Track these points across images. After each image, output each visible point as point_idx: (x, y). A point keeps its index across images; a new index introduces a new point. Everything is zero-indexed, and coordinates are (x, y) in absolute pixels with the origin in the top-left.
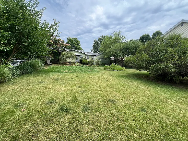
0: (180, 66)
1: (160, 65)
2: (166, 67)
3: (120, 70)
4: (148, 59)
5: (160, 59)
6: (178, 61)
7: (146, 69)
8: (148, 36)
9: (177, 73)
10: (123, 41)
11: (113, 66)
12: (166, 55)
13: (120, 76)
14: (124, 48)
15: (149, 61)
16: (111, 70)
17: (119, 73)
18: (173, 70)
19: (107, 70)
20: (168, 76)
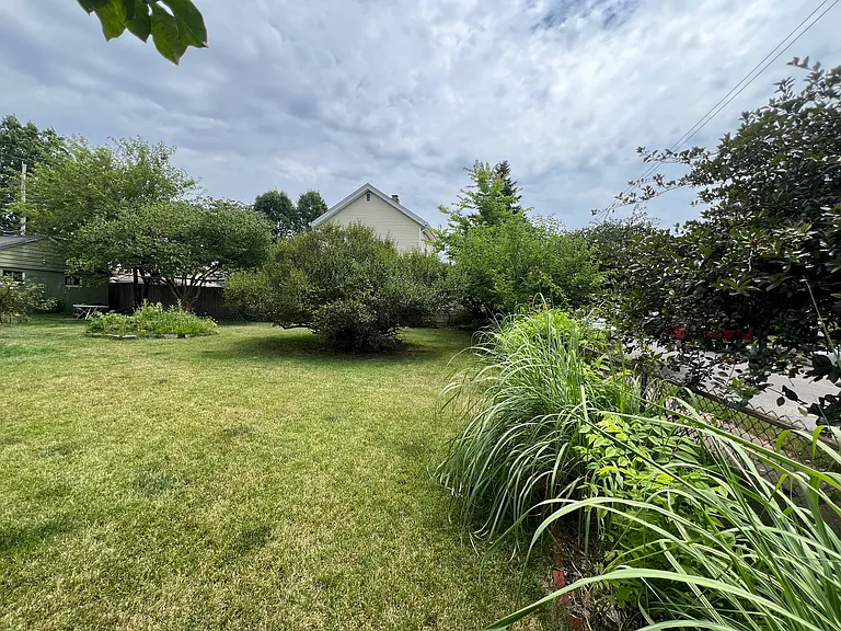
0: (377, 307)
1: (341, 306)
2: (354, 311)
3: (194, 334)
4: (310, 289)
5: (338, 290)
6: (372, 294)
7: (302, 318)
8: (284, 198)
9: (373, 324)
10: (188, 196)
11: (150, 317)
12: (349, 280)
13: (207, 354)
14: (202, 233)
15: (313, 294)
16: (142, 336)
17: (198, 344)
18: (368, 318)
19: (120, 339)
20: (358, 334)
